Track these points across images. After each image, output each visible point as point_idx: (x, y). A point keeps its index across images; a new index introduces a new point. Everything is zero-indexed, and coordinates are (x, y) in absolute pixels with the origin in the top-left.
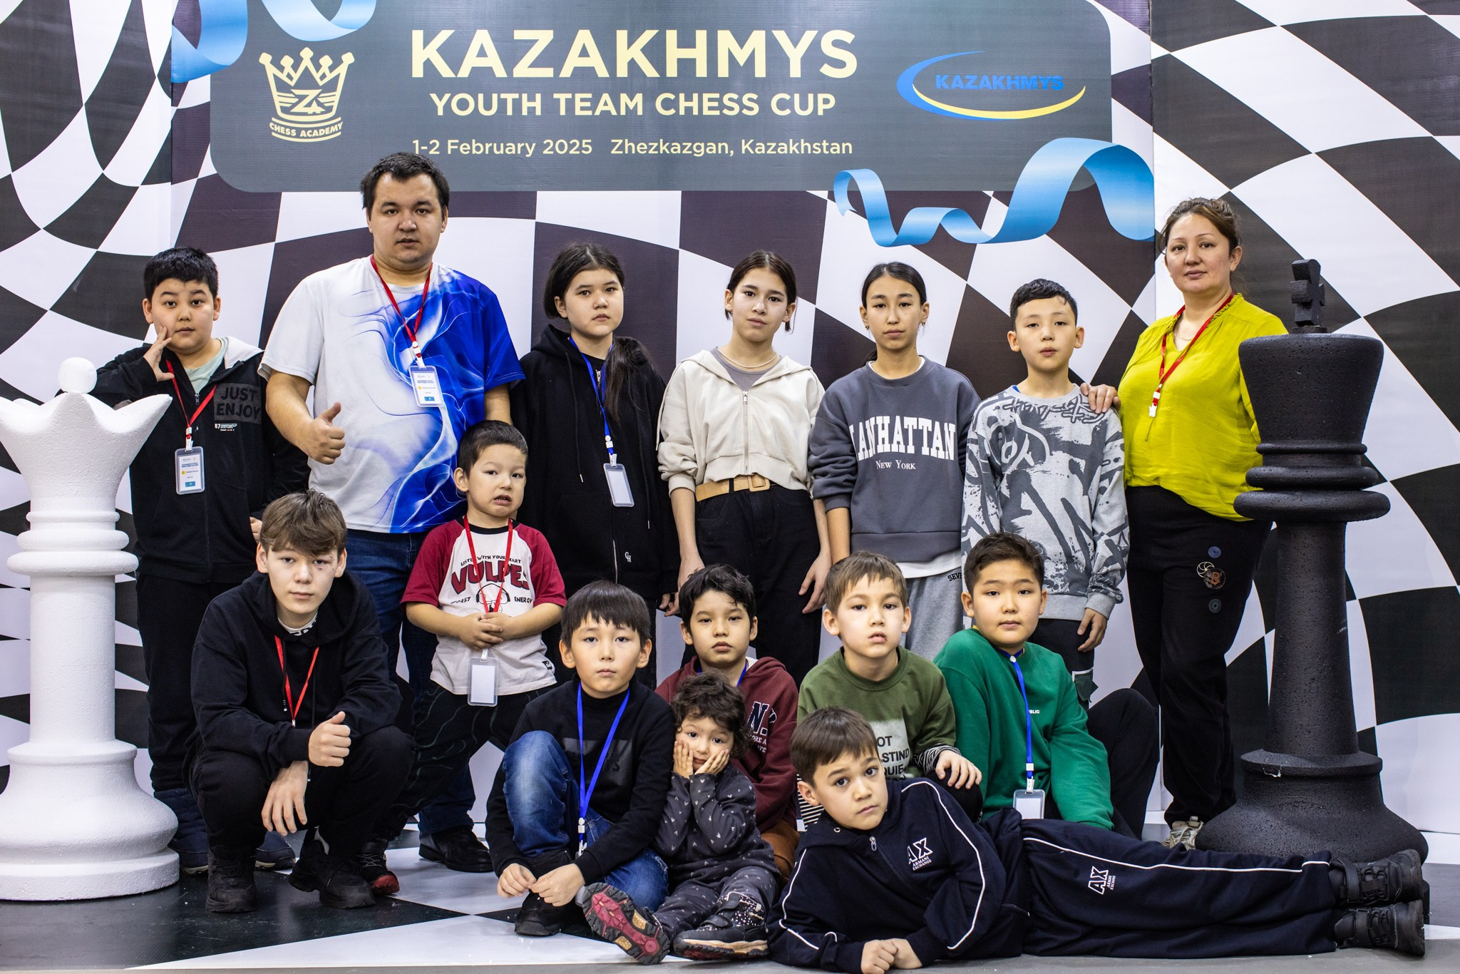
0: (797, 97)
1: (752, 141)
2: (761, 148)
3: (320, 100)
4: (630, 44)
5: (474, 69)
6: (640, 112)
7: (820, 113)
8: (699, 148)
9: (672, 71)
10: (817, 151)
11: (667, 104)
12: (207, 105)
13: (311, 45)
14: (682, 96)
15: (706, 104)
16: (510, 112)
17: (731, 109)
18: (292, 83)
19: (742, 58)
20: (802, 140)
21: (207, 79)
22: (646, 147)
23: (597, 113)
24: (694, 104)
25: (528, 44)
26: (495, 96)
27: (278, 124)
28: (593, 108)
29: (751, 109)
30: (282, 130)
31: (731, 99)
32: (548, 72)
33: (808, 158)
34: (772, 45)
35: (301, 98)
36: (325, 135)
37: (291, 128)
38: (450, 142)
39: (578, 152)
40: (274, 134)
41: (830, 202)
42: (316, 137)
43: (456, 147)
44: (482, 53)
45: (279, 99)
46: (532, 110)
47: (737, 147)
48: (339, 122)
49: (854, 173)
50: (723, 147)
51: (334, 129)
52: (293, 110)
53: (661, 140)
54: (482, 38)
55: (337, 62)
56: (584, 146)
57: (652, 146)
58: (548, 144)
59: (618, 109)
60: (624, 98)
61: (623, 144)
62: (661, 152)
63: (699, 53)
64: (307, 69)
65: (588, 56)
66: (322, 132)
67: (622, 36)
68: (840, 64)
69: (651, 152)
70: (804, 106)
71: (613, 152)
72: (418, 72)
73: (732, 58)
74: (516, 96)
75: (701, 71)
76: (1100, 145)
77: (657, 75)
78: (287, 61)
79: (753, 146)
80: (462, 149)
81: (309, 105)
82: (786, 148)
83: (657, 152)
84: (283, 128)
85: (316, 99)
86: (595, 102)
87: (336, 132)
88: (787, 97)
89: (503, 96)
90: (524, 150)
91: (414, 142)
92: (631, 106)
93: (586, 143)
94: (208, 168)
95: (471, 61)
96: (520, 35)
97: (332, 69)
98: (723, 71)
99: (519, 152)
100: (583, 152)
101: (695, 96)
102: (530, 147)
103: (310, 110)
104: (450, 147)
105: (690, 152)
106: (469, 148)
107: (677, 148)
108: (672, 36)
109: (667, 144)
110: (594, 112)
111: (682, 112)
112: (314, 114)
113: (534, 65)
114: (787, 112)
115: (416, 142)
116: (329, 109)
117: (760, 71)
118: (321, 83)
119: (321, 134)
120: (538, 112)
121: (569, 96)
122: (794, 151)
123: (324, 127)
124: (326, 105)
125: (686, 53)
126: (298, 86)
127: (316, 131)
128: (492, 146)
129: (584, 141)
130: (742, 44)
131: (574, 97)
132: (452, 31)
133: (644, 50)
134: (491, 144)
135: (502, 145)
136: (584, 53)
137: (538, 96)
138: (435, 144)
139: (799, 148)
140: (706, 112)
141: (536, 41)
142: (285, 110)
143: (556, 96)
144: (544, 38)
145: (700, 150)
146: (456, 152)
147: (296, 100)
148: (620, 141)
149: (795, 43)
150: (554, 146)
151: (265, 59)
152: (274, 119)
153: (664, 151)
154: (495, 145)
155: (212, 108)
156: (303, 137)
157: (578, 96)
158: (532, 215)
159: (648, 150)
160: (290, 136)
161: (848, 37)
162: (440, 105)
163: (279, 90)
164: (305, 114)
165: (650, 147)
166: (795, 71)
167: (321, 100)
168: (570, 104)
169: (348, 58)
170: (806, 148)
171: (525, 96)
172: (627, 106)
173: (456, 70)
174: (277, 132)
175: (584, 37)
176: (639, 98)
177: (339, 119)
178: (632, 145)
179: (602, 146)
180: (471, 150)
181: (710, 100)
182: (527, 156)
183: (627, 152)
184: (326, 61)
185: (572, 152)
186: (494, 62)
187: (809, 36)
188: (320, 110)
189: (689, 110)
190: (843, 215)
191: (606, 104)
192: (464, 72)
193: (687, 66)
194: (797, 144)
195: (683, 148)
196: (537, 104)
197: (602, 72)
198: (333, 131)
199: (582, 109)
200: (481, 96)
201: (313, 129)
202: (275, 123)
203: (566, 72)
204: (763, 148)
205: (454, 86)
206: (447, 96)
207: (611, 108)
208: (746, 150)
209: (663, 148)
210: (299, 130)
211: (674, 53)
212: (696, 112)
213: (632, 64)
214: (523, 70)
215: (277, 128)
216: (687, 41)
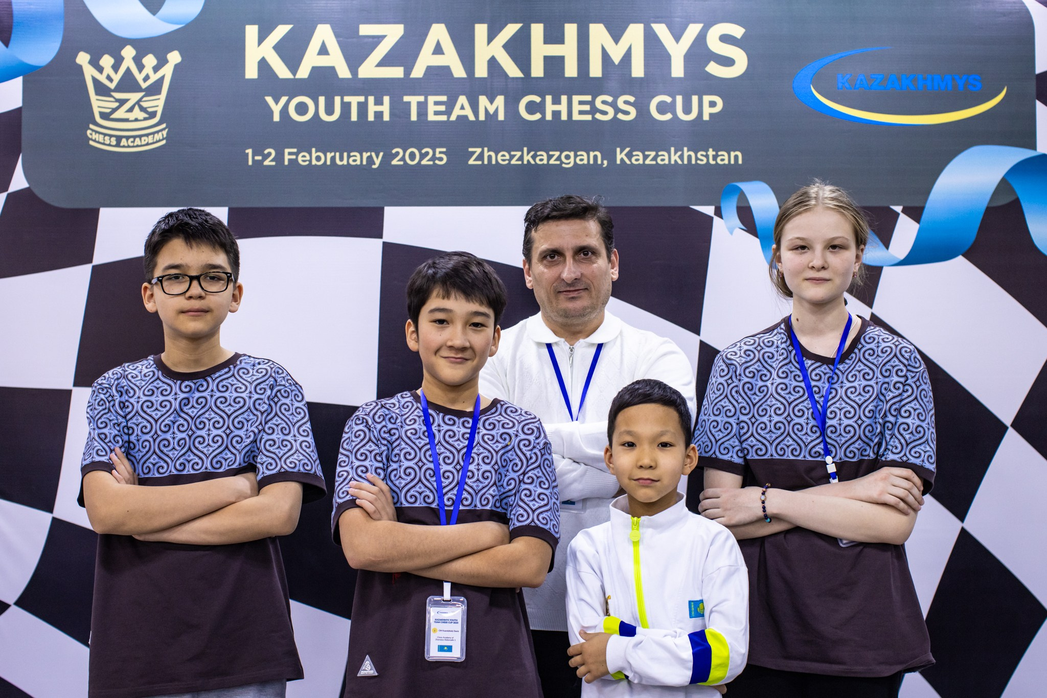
0: (679, 99)
1: (628, 149)
2: (638, 158)
3: (142, 104)
4: (490, 39)
5: (314, 69)
6: (501, 117)
7: (706, 117)
8: (568, 157)
9: (537, 70)
10: (702, 160)
11: (531, 108)
12: (18, 111)
13: (134, 42)
14: (549, 99)
15: (576, 108)
16: (354, 117)
17: (604, 113)
18: (112, 86)
19: (616, 55)
20: (685, 149)
21: (19, 80)
22: (508, 157)
23: (453, 118)
24: (563, 108)
25: (375, 40)
26: (337, 100)
27: (96, 132)
28: (448, 112)
29: (626, 113)
30: (100, 138)
31: (604, 102)
32: (397, 72)
33: (691, 169)
34: (651, 40)
35: (122, 102)
36: (148, 144)
37: (111, 136)
38: (287, 151)
39: (431, 163)
40: (91, 143)
41: (716, 219)
42: (138, 146)
43: (294, 157)
44: (323, 51)
45: (98, 104)
46: (379, 115)
47: (611, 156)
48: (164, 129)
49: (745, 186)
50: (595, 157)
51: (158, 137)
52: (113, 116)
53: (525, 149)
54: (324, 33)
55: (162, 62)
56: (438, 155)
57: (515, 155)
58: (398, 153)
59: (476, 112)
60: (483, 101)
61: (482, 154)
62: (525, 162)
63: (568, 50)
64: (128, 70)
65: (443, 53)
66: (145, 140)
67: (481, 30)
68: (728, 62)
69: (514, 162)
70: (687, 110)
71: (471, 162)
72: (251, 72)
73: (605, 56)
74: (362, 99)
75: (571, 70)
76: (1024, 154)
77: (520, 75)
78: (107, 61)
79: (629, 155)
80: (300, 159)
81: (131, 110)
82: (666, 157)
83: (520, 163)
84: (101, 136)
85: (138, 103)
86: (450, 106)
87: (160, 141)
88: (668, 99)
89: (347, 99)
90: (370, 160)
91: (247, 151)
92: (491, 110)
93: (440, 153)
94: (19, 181)
95: (311, 60)
96: (366, 30)
97: (156, 69)
98: (596, 71)
99: (365, 163)
100: (437, 162)
101: (564, 99)
102: (377, 157)
103: (131, 116)
104: (287, 157)
105: (558, 162)
106: (308, 158)
107: (542, 158)
108: (537, 30)
109: (532, 153)
110: (449, 117)
111: (549, 117)
112: (136, 120)
113: (382, 64)
114: (668, 117)
115: (249, 151)
116: (152, 115)
117: (638, 70)
118: (144, 85)
119: (143, 143)
120: (386, 117)
121: (421, 99)
122: (676, 161)
123: (147, 135)
124: (150, 110)
125: (554, 50)
126: (118, 89)
127: (137, 140)
128: (335, 156)
129: (438, 150)
130: (616, 39)
131: (426, 99)
132: (290, 27)
133: (506, 47)
134: (333, 154)
135: (345, 154)
136: (438, 50)
137: (386, 99)
138: (270, 154)
139: (681, 157)
140: (576, 117)
141: (384, 37)
142: (105, 116)
143: (406, 99)
144: (393, 33)
145: (569, 160)
146: (293, 162)
147: (117, 104)
148: (479, 150)
149: (677, 38)
150: (404, 155)
151: (83, 58)
152: (91, 126)
153: (528, 161)
154: (338, 154)
155: (25, 115)
156: (124, 146)
157: (432, 99)
158: (379, 235)
159: (510, 160)
160: (109, 145)
161: (738, 31)
162: (276, 109)
163: (97, 93)
164: (127, 120)
165: (512, 157)
166: (678, 70)
167: (144, 104)
168: (422, 107)
169: (174, 58)
170: (689, 157)
171: (371, 99)
172: (486, 111)
173: (294, 70)
174: (95, 141)
175: (439, 33)
176: (500, 100)
177: (164, 126)
178: (492, 154)
179: (458, 155)
180: (310, 161)
181: (581, 103)
182: (374, 167)
183: (486, 162)
184: (150, 61)
185: (424, 162)
186: (336, 60)
187: (693, 30)
188: (143, 115)
189: (556, 114)
190: (731, 233)
191: (462, 108)
192: (303, 72)
193: (554, 64)
194: (679, 153)
195: (550, 157)
196: (385, 108)
197: (459, 71)
198: (157, 139)
199: (437, 113)
200: (322, 100)
201: (135, 137)
202: (93, 130)
203: (418, 72)
204: (641, 157)
205: (293, 88)
206: (284, 100)
207: (468, 112)
208: (622, 160)
209: (527, 158)
210: (119, 139)
211: (539, 50)
212: (564, 117)
213: (493, 63)
214: (369, 69)
215: (95, 136)
216: (554, 36)
